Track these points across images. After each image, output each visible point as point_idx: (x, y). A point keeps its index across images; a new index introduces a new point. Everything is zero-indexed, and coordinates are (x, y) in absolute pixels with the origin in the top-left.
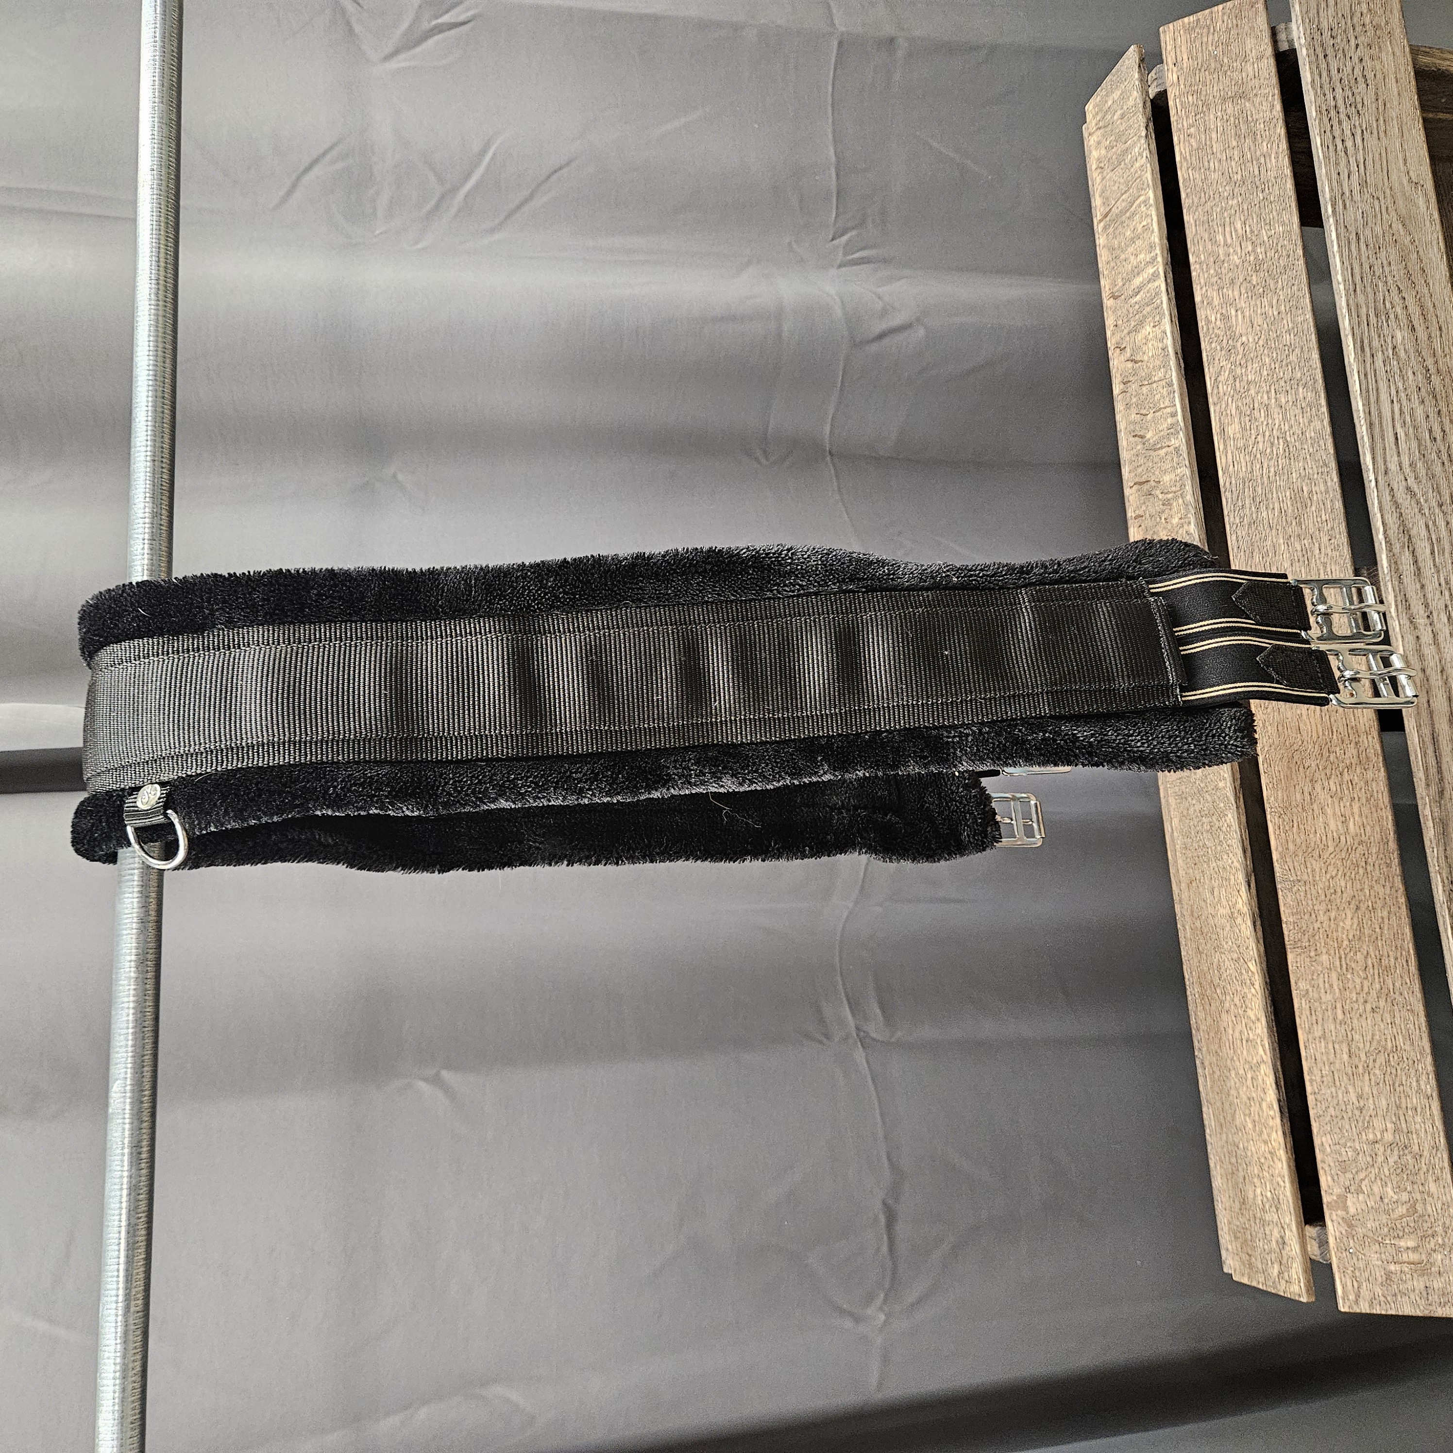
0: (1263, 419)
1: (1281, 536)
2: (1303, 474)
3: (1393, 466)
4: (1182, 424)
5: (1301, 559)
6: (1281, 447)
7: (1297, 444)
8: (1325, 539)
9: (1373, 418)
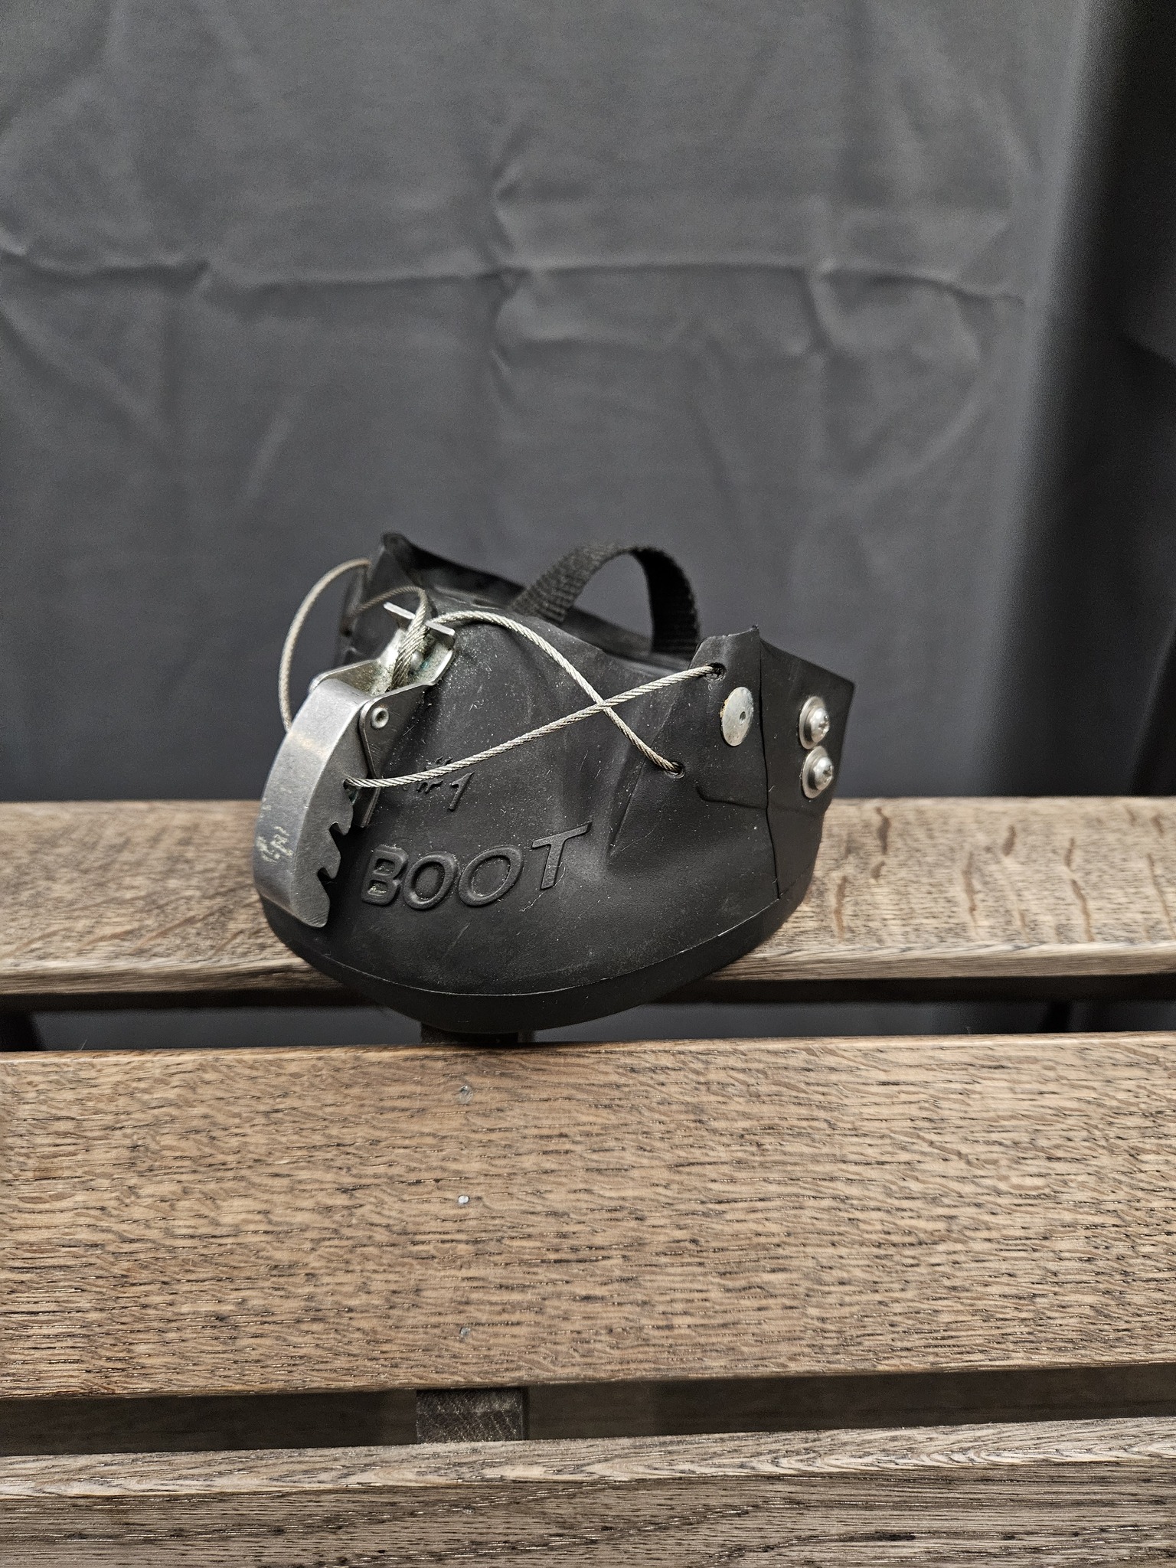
0: (1015, 1180)
1: (646, 1192)
2: (826, 1276)
3: (811, 1522)
4: (1034, 951)
5: (566, 1244)
6: (922, 1224)
7: (922, 1270)
8: (613, 1316)
9: (966, 1488)
